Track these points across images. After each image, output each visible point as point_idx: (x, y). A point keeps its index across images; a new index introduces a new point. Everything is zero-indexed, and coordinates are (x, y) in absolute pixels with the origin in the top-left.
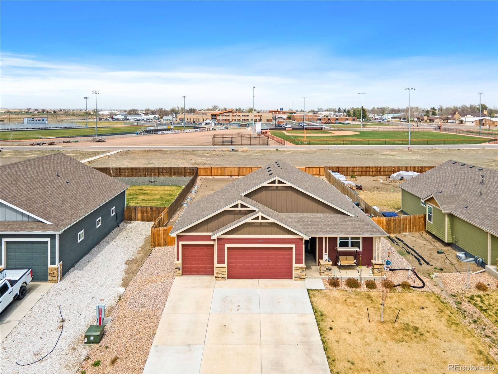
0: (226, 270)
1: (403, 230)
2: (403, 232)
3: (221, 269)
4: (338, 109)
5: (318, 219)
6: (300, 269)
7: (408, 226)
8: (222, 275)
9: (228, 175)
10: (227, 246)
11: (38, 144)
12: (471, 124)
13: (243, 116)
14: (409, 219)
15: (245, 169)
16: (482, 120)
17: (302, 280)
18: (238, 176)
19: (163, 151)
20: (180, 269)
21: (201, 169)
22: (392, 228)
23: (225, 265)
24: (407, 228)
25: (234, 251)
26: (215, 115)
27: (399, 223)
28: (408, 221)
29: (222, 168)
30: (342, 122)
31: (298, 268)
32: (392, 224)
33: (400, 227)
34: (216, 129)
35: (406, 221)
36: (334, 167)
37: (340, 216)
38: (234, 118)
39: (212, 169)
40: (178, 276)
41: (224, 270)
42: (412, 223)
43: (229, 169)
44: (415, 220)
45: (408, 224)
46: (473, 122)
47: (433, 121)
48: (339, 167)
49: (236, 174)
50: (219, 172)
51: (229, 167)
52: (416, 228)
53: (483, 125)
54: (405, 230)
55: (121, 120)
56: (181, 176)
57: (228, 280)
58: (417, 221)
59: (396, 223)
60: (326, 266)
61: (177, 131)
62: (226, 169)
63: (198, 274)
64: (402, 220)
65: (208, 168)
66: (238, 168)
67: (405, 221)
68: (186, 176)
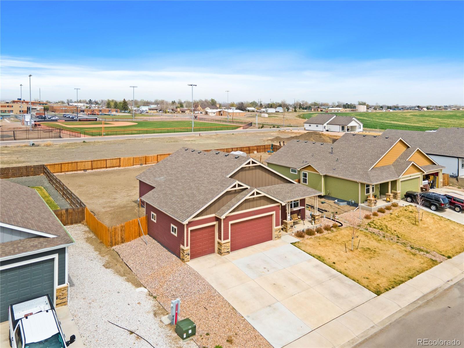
0: (229, 244)
3: (226, 245)
4: (89, 101)
8: (227, 249)
9: (81, 170)
10: (230, 223)
12: (213, 115)
15: (99, 161)
16: (220, 112)
17: (279, 239)
18: (92, 169)
20: (189, 255)
21: (49, 166)
23: (229, 240)
29: (73, 163)
30: (105, 113)
31: (277, 230)
39: (62, 164)
40: (187, 261)
43: (82, 163)
46: (214, 113)
47: (184, 112)
49: (90, 167)
50: (70, 168)
51: (82, 161)
53: (222, 115)
56: (22, 176)
57: (231, 252)
60: (290, 224)
62: (78, 163)
63: (202, 256)
65: (57, 164)
66: (92, 161)
68: (29, 176)
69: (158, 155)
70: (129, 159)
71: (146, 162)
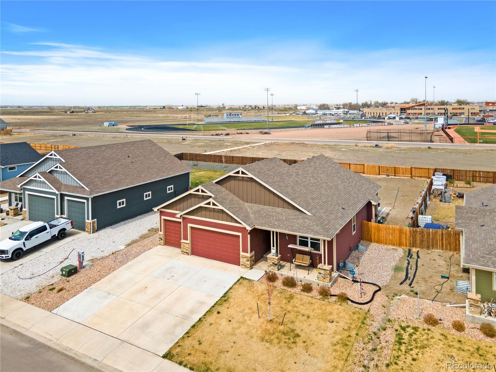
1: (433, 246)
2: (432, 249)
3: (186, 245)
5: (274, 213)
6: (246, 258)
7: (440, 242)
8: (187, 250)
10: (189, 225)
11: (217, 135)
13: (438, 109)
14: (441, 234)
17: (247, 269)
19: (305, 144)
20: (162, 240)
22: (418, 241)
23: (188, 242)
24: (437, 244)
25: (195, 230)
26: (405, 109)
27: (427, 237)
28: (440, 236)
31: (244, 257)
32: (418, 237)
33: (428, 242)
34: (393, 124)
35: (437, 236)
36: (448, 170)
37: (297, 212)
38: (428, 111)
40: (161, 245)
41: (188, 246)
42: (444, 239)
44: (449, 236)
45: (439, 240)
48: (454, 170)
52: (450, 247)
54: (435, 245)
55: (309, 115)
57: (191, 255)
58: (452, 238)
59: (423, 236)
60: (272, 260)
61: (346, 126)
64: (431, 234)
67: (435, 235)
69: (411, 168)
70: (373, 167)
71: (395, 174)
